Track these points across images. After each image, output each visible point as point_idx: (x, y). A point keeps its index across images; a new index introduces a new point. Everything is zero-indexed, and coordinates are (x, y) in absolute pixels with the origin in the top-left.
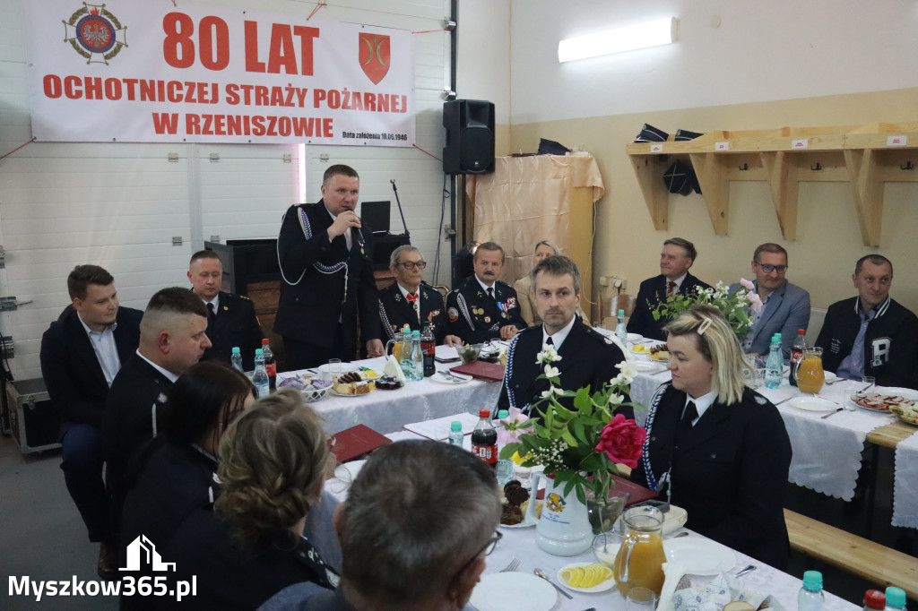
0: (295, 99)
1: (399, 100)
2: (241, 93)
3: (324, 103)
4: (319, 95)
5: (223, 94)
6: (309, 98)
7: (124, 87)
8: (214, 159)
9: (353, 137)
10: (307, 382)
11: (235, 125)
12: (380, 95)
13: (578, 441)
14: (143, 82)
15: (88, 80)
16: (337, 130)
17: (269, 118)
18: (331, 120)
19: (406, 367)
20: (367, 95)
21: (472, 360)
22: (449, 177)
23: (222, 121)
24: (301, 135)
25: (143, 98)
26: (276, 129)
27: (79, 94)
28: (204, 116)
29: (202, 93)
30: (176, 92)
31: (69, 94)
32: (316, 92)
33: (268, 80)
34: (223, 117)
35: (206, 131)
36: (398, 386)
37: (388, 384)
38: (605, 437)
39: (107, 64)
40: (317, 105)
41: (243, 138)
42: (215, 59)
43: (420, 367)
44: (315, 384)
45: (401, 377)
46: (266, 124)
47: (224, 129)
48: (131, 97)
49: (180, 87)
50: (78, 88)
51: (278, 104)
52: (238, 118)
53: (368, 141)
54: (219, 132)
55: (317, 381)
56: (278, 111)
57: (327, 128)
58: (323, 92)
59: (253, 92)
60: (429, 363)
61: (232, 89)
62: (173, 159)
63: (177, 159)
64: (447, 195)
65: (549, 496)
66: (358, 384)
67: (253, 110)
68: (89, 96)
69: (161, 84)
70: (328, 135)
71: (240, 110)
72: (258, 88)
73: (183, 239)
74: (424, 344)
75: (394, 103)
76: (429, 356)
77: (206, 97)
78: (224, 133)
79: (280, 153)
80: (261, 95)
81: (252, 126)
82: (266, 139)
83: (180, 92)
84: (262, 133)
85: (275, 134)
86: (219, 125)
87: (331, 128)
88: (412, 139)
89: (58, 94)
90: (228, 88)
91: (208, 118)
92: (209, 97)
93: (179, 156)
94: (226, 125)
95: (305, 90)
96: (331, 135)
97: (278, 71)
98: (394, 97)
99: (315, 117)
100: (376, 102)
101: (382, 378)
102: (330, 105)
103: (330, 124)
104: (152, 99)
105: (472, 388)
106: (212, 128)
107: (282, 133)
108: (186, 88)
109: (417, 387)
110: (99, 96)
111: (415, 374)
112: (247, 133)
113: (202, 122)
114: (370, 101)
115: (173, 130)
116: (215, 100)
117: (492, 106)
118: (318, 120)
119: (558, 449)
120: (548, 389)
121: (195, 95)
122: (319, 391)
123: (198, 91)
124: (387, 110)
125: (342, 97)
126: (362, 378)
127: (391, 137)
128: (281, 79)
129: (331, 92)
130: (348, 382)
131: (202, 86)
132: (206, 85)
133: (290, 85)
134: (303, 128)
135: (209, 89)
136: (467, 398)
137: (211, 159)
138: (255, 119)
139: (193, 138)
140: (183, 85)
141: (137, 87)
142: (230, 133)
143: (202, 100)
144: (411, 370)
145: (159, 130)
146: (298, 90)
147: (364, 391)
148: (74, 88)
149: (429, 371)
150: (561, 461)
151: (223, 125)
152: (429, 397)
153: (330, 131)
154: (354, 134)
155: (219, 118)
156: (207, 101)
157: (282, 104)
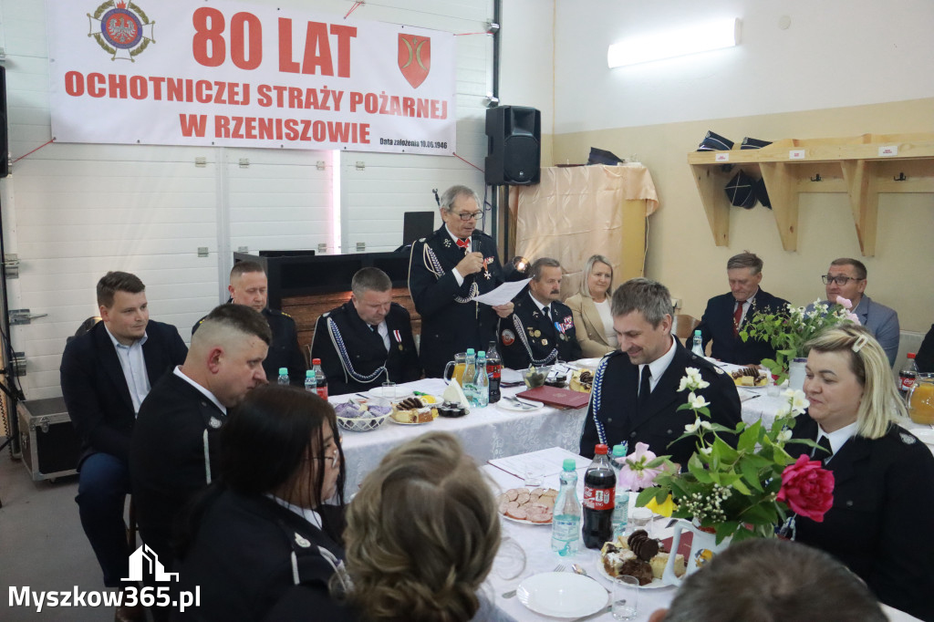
0: (331, 102)
1: (439, 106)
2: (274, 94)
3: (361, 107)
4: (355, 99)
5: (254, 96)
6: (345, 102)
7: (150, 85)
8: (244, 164)
9: (391, 143)
10: (363, 408)
11: (266, 128)
12: (420, 100)
13: (750, 487)
14: (170, 81)
15: (112, 77)
16: (374, 136)
17: (302, 122)
18: (368, 126)
19: (469, 392)
20: (406, 100)
21: (539, 384)
22: (490, 188)
23: (253, 124)
24: (336, 140)
25: (170, 98)
26: (310, 134)
27: (102, 92)
28: (234, 118)
29: (232, 94)
30: (205, 92)
31: (92, 93)
32: (353, 95)
33: (302, 81)
34: (254, 119)
35: (236, 135)
36: (462, 413)
37: (452, 412)
38: (790, 484)
39: (133, 61)
40: (353, 109)
41: (275, 143)
42: (247, 58)
43: (485, 392)
44: (372, 410)
45: (465, 404)
46: (300, 128)
47: (256, 132)
48: (158, 96)
49: (209, 87)
50: (102, 86)
51: (312, 107)
52: (270, 120)
53: (407, 148)
54: (249, 135)
55: (373, 407)
56: (313, 115)
57: (364, 133)
58: (360, 95)
59: (286, 94)
60: (494, 388)
61: (265, 90)
62: (201, 163)
63: (204, 163)
64: (488, 207)
65: (699, 553)
66: (421, 411)
67: (286, 113)
68: (113, 95)
69: (189, 82)
70: (365, 141)
71: (272, 112)
72: (292, 90)
73: (209, 250)
74: (491, 367)
75: (434, 109)
76: (495, 380)
77: (236, 98)
78: (255, 137)
79: (312, 160)
80: (295, 96)
81: (285, 130)
82: (299, 144)
83: (209, 92)
84: (295, 138)
85: (309, 139)
86: (249, 128)
87: (368, 133)
88: (452, 147)
89: (80, 92)
90: (260, 89)
91: (239, 120)
92: (239, 98)
93: (207, 161)
94: (257, 128)
95: (341, 93)
96: (368, 142)
97: (312, 72)
98: (434, 103)
99: (351, 121)
100: (415, 107)
101: (444, 404)
102: (367, 109)
103: (367, 129)
104: (180, 99)
105: (544, 416)
106: (243, 131)
107: (316, 138)
108: (215, 88)
109: (483, 416)
110: (123, 95)
111: (480, 401)
112: (279, 137)
113: (232, 125)
114: (408, 106)
115: (201, 133)
116: (246, 101)
117: (538, 113)
118: (354, 125)
119: (720, 496)
120: (693, 422)
121: (225, 96)
122: (377, 419)
123: (228, 92)
124: (426, 116)
125: (380, 101)
126: (423, 404)
127: (430, 145)
128: (316, 81)
129: (368, 96)
130: (408, 409)
131: (233, 86)
132: (237, 85)
133: (325, 87)
134: (338, 133)
135: (240, 90)
136: (538, 427)
137: (241, 164)
138: (287, 122)
139: (223, 141)
140: (213, 84)
141: (164, 86)
142: (261, 137)
143: (232, 101)
144: (475, 395)
145: (187, 133)
146: (334, 92)
147: (427, 418)
148: (98, 86)
149: (494, 397)
150: (722, 512)
151: (254, 128)
152: (499, 427)
153: (367, 137)
154: (392, 141)
155: (249, 120)
156: (237, 103)
157: (316, 107)
